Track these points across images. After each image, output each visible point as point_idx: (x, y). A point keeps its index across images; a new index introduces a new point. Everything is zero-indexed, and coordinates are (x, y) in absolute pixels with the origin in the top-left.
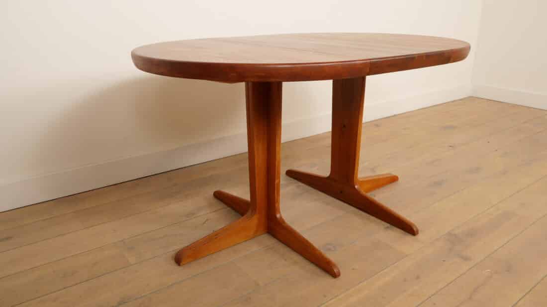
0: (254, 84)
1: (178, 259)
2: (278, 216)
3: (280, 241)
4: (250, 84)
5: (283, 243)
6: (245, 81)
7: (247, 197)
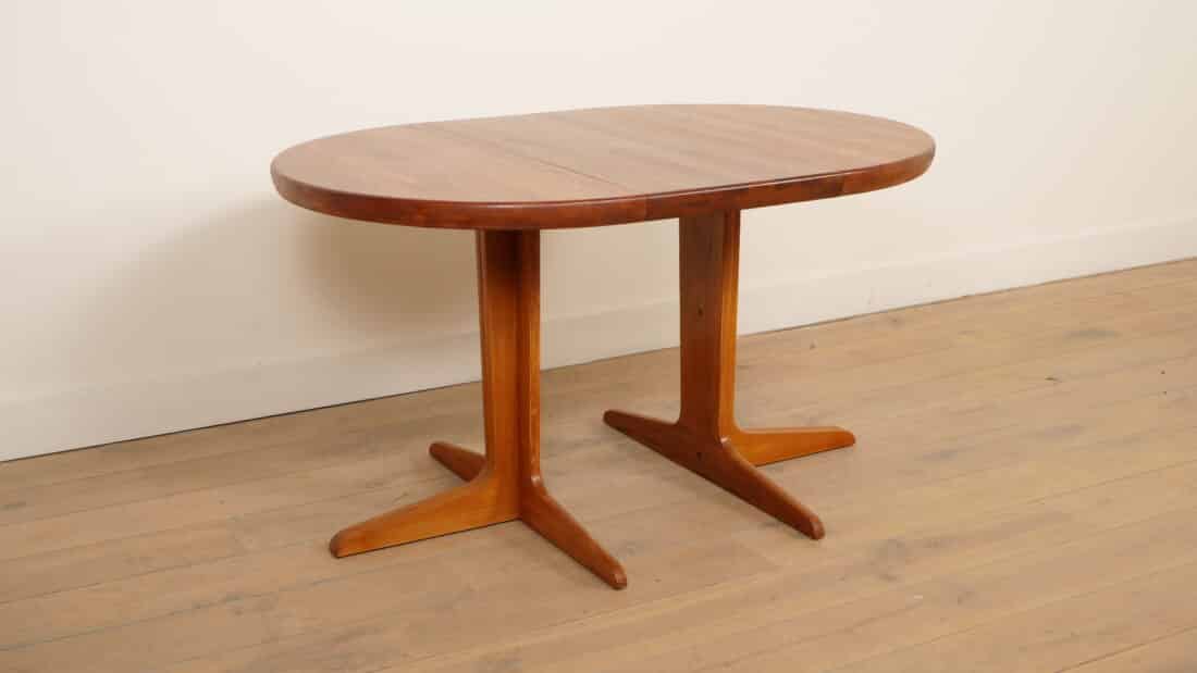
0: (489, 233)
1: (336, 549)
2: (535, 479)
3: (538, 531)
4: (482, 234)
5: (544, 537)
6: (476, 229)
7: (479, 448)
